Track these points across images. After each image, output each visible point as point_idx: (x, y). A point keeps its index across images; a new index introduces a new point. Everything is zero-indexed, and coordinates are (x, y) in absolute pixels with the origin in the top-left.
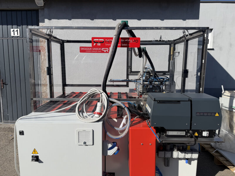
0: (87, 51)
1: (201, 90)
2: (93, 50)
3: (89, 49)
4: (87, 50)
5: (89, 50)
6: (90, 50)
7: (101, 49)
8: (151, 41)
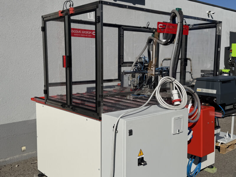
0: (76, 35)
1: (218, 74)
2: (83, 34)
3: (77, 31)
4: (75, 33)
5: (77, 33)
6: (79, 33)
7: (92, 33)
8: (140, 27)
